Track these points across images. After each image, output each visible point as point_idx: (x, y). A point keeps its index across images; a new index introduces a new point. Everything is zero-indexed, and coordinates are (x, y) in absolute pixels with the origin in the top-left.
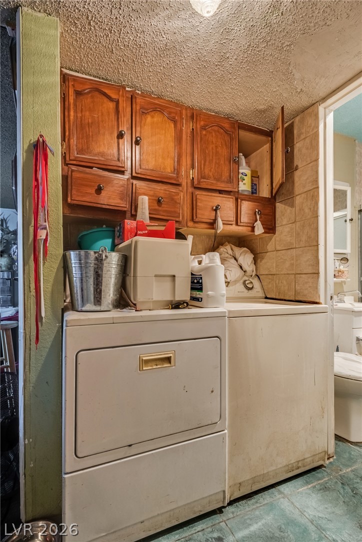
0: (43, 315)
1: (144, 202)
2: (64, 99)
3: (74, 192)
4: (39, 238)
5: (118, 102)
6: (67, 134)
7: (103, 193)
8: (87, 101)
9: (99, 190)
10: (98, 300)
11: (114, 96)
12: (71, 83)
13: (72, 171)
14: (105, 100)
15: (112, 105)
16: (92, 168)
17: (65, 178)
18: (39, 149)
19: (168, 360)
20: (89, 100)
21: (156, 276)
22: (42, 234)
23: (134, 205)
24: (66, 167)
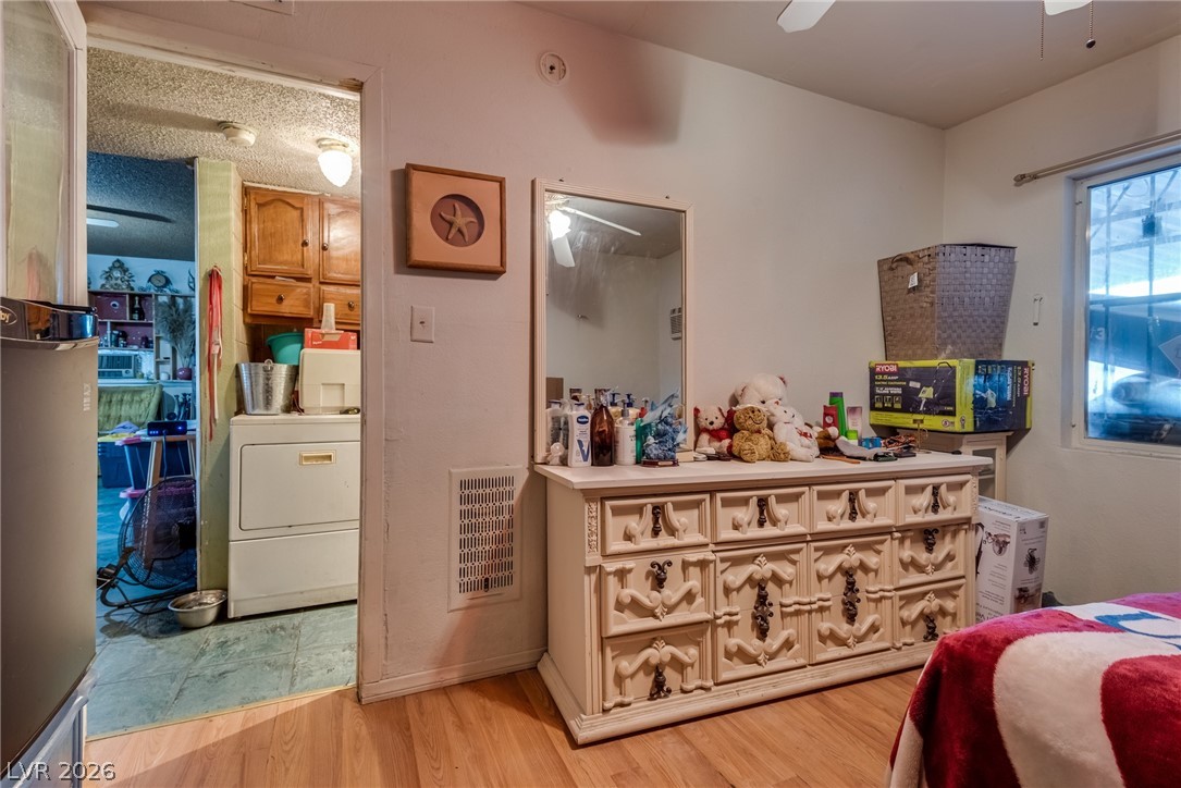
0: (217, 417)
1: (330, 310)
2: (245, 212)
3: (254, 303)
4: (212, 352)
5: (302, 209)
6: (248, 245)
7: (285, 302)
8: (270, 211)
9: (280, 300)
10: (268, 403)
11: (297, 205)
12: (252, 197)
13: (252, 283)
14: (290, 208)
15: (296, 214)
16: (273, 277)
17: (245, 288)
18: (213, 277)
19: (329, 457)
20: (272, 211)
21: (323, 384)
22: (215, 350)
23: (320, 311)
24: (247, 278)
